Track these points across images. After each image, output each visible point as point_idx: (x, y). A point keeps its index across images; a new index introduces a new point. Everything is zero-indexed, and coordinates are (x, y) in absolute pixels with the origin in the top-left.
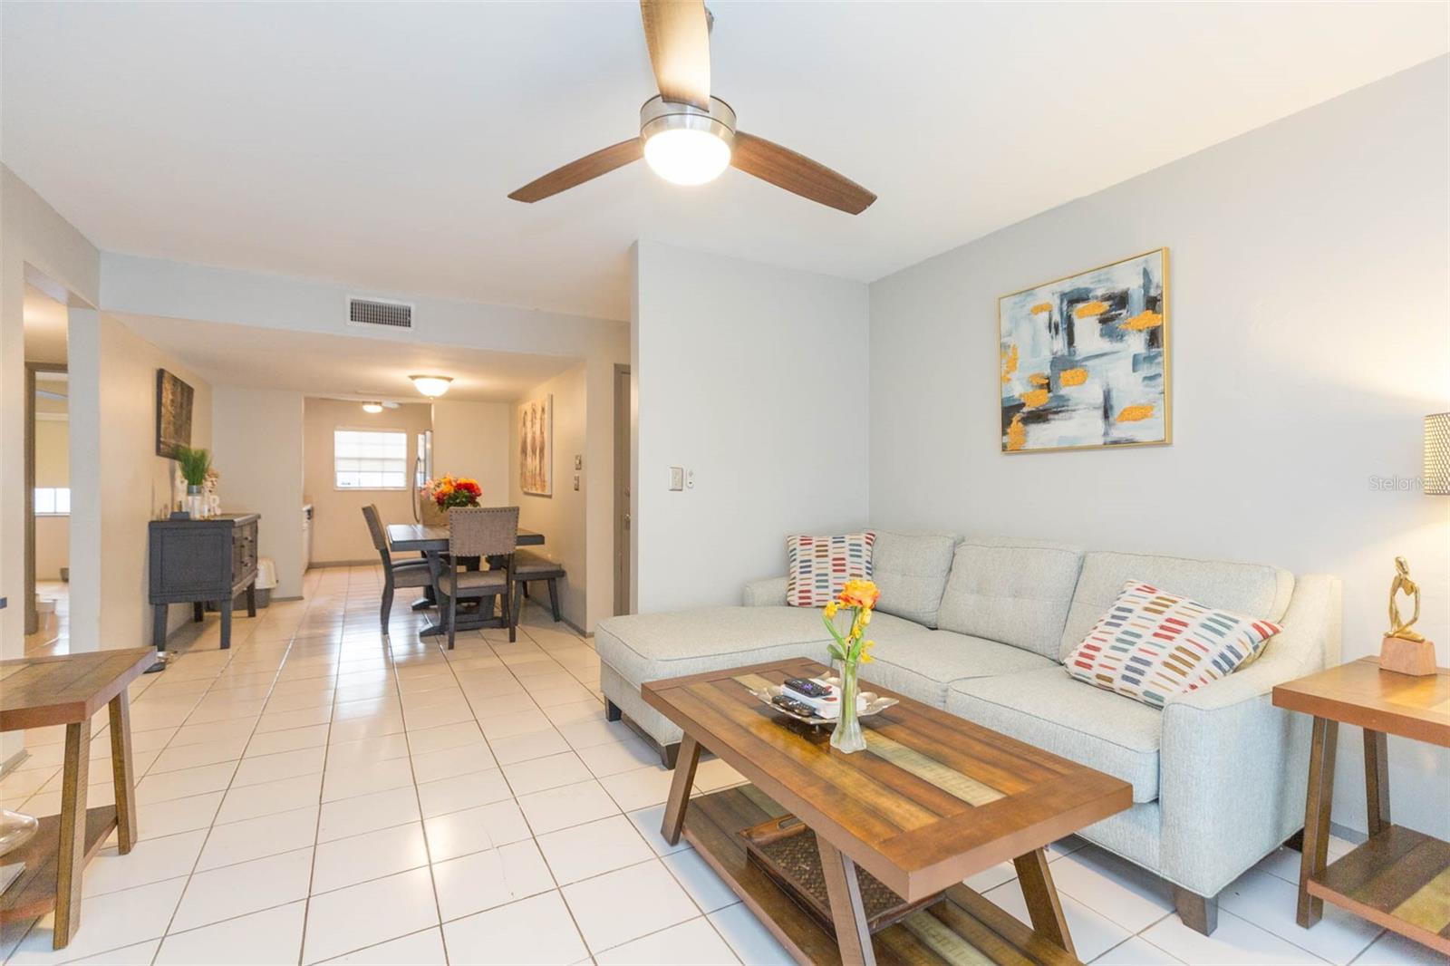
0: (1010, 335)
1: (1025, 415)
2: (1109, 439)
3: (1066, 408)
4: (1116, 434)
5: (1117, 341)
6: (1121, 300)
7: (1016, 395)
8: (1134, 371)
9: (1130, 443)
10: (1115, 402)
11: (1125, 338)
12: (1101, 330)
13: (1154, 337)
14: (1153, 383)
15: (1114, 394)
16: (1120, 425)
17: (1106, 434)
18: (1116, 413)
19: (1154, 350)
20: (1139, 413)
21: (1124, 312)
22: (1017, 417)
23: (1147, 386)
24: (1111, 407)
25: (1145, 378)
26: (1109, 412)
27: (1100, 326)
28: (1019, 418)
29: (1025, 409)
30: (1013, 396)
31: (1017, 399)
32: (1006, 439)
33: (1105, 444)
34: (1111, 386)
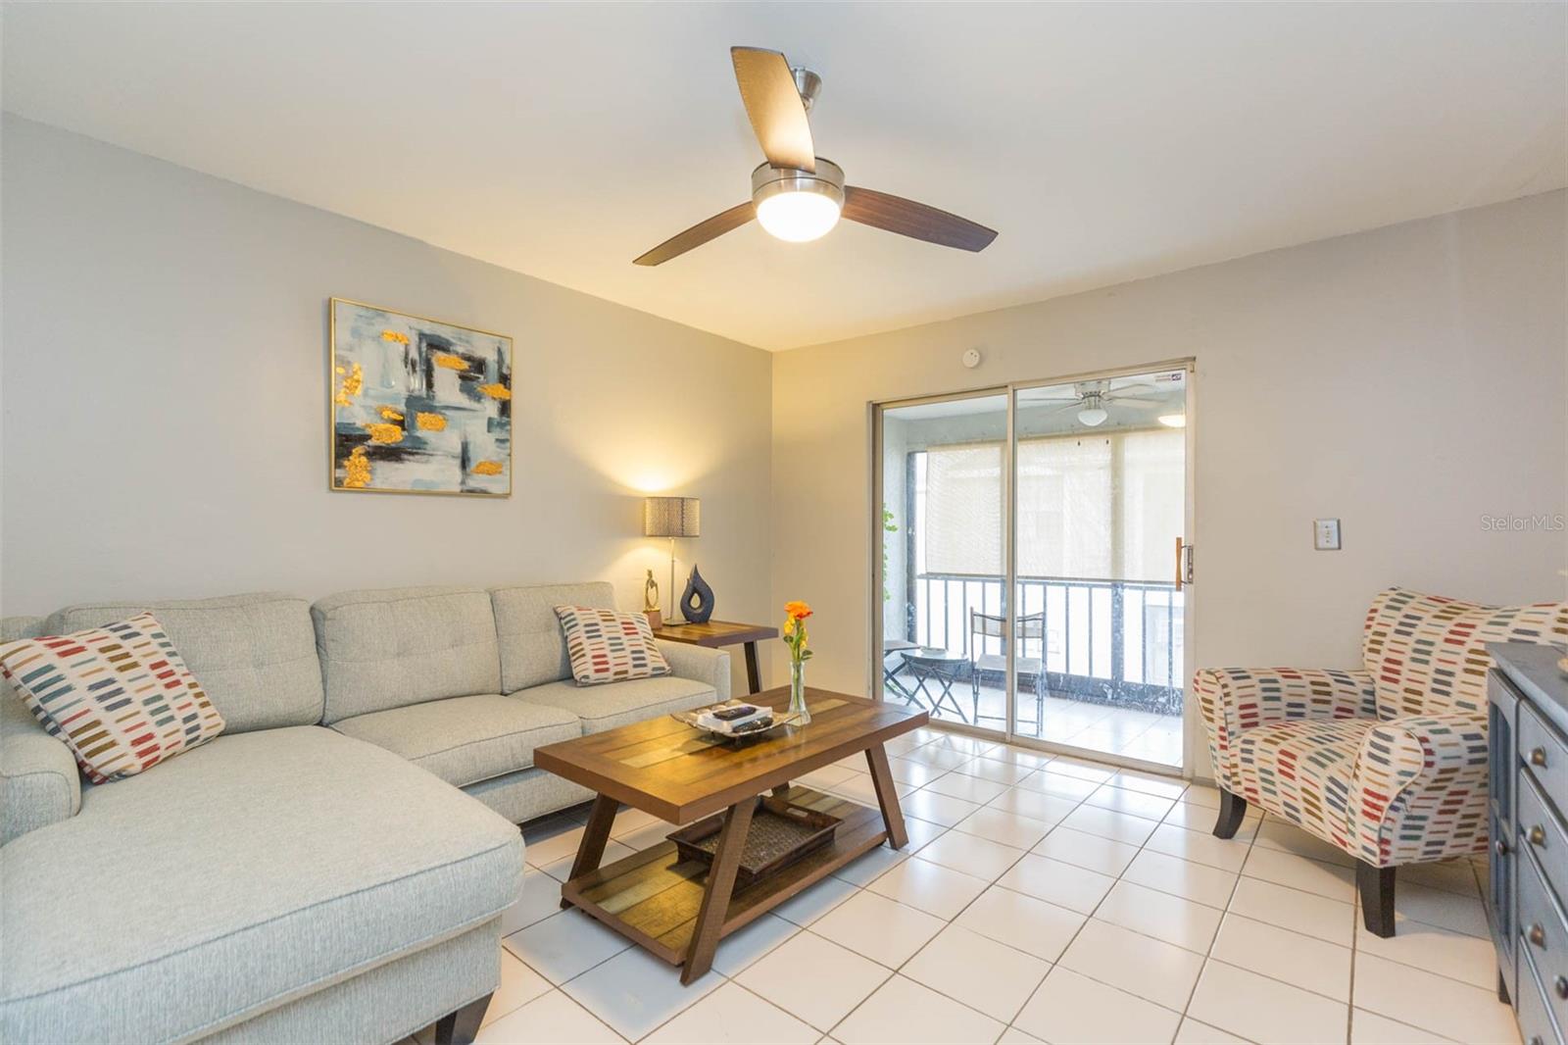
0: (351, 350)
1: (370, 450)
2: (465, 488)
3: (423, 451)
4: (472, 484)
5: (475, 400)
6: (479, 365)
7: (359, 424)
8: (489, 431)
9: (484, 493)
10: (472, 454)
11: (483, 400)
12: (461, 385)
13: (505, 408)
14: (502, 445)
15: (471, 448)
16: (475, 476)
17: (463, 483)
18: (473, 465)
19: (505, 419)
20: (493, 469)
21: (482, 377)
22: (358, 450)
23: (498, 447)
24: (469, 459)
25: (497, 440)
26: (467, 463)
27: (459, 381)
28: (362, 451)
29: (370, 443)
30: (354, 424)
31: (358, 429)
32: (339, 473)
33: (462, 491)
34: (468, 440)
